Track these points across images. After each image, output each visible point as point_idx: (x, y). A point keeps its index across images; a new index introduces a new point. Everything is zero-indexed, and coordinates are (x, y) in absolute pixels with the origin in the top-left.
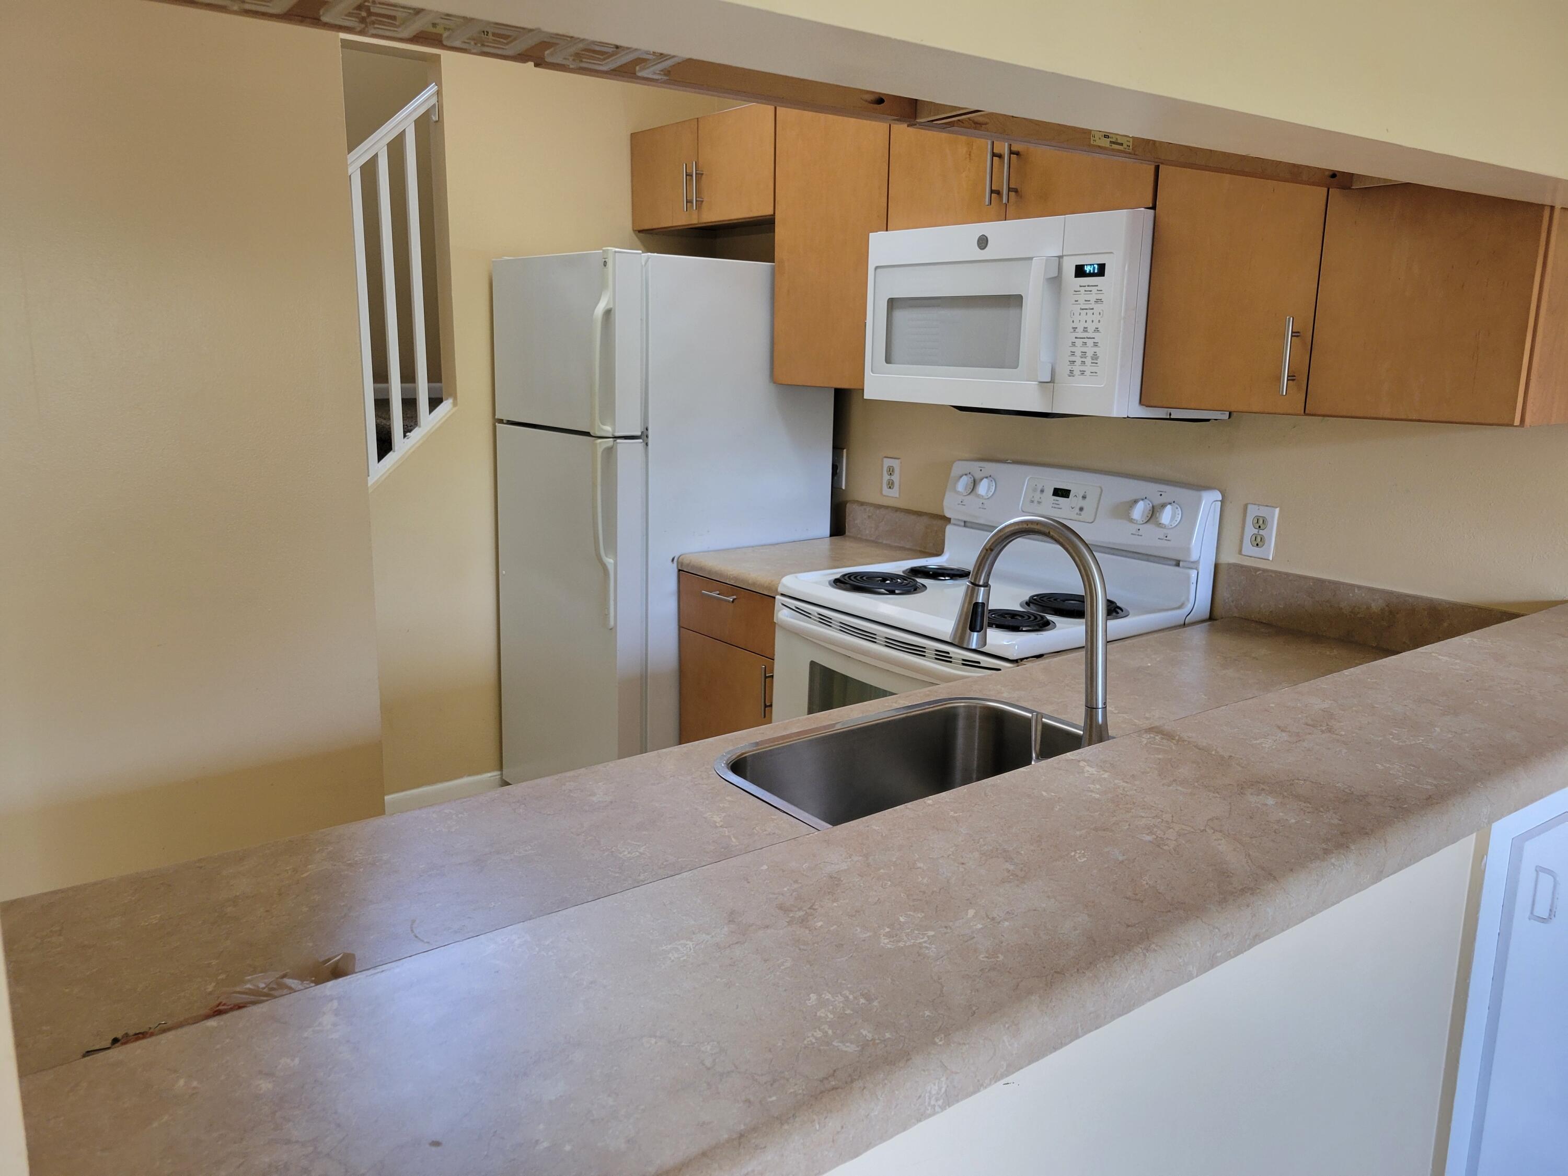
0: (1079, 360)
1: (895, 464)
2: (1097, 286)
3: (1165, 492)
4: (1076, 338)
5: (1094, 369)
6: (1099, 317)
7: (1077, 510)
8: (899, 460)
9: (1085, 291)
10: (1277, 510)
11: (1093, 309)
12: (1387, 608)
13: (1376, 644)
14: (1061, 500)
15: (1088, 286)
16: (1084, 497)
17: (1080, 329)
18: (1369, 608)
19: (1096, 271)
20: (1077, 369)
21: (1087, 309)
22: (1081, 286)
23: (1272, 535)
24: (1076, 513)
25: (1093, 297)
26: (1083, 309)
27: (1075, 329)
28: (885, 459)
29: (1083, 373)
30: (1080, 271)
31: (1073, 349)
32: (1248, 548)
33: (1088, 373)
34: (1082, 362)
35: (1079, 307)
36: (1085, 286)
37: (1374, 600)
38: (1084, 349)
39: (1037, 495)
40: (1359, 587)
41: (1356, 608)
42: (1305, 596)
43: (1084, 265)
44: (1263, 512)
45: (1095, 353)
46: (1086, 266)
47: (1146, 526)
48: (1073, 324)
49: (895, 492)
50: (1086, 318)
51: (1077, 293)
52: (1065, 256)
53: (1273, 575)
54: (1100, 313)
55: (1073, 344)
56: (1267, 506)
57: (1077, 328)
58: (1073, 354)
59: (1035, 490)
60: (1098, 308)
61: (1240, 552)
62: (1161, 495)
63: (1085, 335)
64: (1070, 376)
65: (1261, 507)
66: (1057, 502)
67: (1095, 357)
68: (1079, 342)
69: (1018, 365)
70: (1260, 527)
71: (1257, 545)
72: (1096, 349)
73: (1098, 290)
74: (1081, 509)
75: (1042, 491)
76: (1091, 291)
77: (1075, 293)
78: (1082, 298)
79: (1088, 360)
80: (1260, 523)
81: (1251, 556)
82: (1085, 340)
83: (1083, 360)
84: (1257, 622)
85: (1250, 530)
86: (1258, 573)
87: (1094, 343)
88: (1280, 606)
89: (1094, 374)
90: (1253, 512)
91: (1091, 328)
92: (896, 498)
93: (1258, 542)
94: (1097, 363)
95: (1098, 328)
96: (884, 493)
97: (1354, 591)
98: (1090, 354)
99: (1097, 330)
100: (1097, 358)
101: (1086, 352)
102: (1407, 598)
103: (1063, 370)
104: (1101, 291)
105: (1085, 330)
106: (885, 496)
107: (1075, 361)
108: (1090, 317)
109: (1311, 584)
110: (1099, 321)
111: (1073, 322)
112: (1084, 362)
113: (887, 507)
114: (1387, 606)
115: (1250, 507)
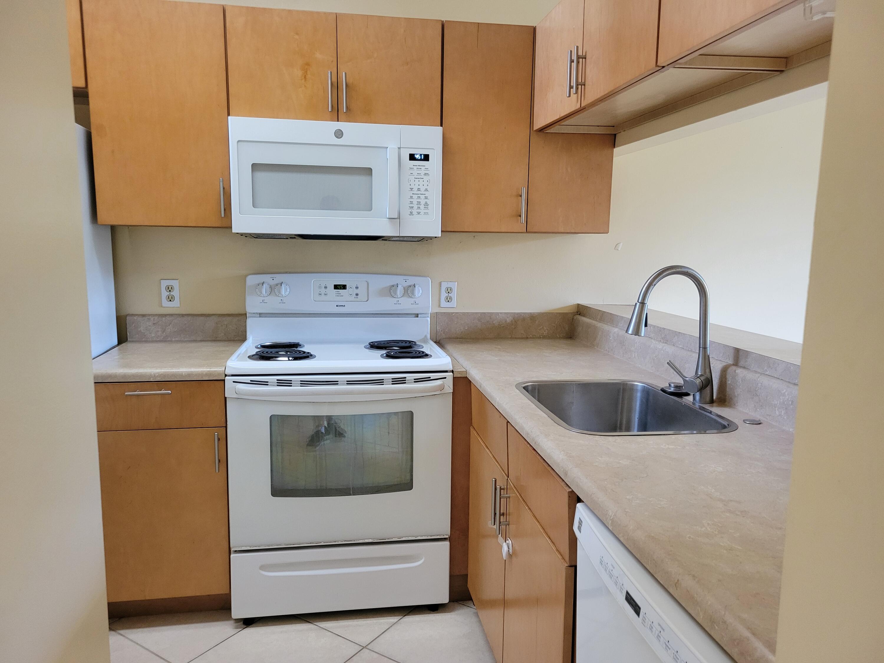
0: (416, 207)
1: (175, 284)
2: (425, 166)
3: (408, 279)
4: (413, 194)
5: (426, 211)
6: (428, 183)
7: (355, 296)
8: (178, 280)
9: (417, 168)
10: (456, 283)
11: (423, 178)
12: (513, 320)
13: (511, 336)
14: (341, 291)
15: (419, 166)
16: (357, 288)
17: (415, 189)
18: (506, 321)
19: (422, 158)
20: (415, 211)
21: (419, 178)
22: (413, 166)
23: (454, 295)
24: (354, 297)
25: (423, 172)
26: (416, 178)
27: (412, 189)
28: (161, 281)
29: (419, 213)
30: (412, 157)
31: (411, 200)
32: (444, 304)
33: (422, 213)
34: (418, 207)
35: (414, 177)
36: (417, 166)
37: (508, 317)
38: (419, 200)
39: (323, 291)
40: (501, 313)
41: (501, 323)
42: (477, 322)
43: (415, 154)
44: (450, 285)
45: (426, 203)
46: (415, 155)
47: (402, 298)
48: (410, 186)
49: (176, 303)
50: (419, 183)
51: (412, 169)
52: (402, 148)
53: (461, 314)
54: (428, 181)
55: (411, 197)
56: (450, 282)
57: (413, 188)
58: (411, 203)
59: (320, 287)
60: (426, 178)
61: (439, 306)
62: (406, 281)
63: (419, 192)
64: (410, 215)
65: (448, 283)
66: (338, 293)
67: (426, 204)
68: (415, 197)
69: (372, 209)
70: (449, 292)
71: (448, 301)
72: (426, 200)
73: (425, 168)
74: (357, 295)
75: (326, 287)
76: (421, 169)
77: (410, 169)
78: (415, 172)
79: (422, 207)
80: (449, 290)
81: (446, 307)
82: (419, 195)
83: (419, 206)
84: (455, 338)
85: (444, 295)
86: (453, 315)
87: (425, 197)
88: (466, 328)
89: (426, 214)
90: (444, 286)
91: (423, 189)
92: (178, 307)
93: (449, 300)
94: (428, 208)
95: (427, 189)
96: (164, 305)
97: (499, 315)
98: (423, 202)
99: (426, 190)
100: (428, 205)
101: (420, 202)
102: (521, 314)
103: (405, 213)
104: (428, 169)
105: (419, 190)
106: (165, 307)
107: (413, 207)
108: (421, 183)
109: (480, 315)
110: (428, 185)
111: (410, 185)
112: (420, 207)
113: (171, 315)
114: (513, 319)
115: (443, 283)
